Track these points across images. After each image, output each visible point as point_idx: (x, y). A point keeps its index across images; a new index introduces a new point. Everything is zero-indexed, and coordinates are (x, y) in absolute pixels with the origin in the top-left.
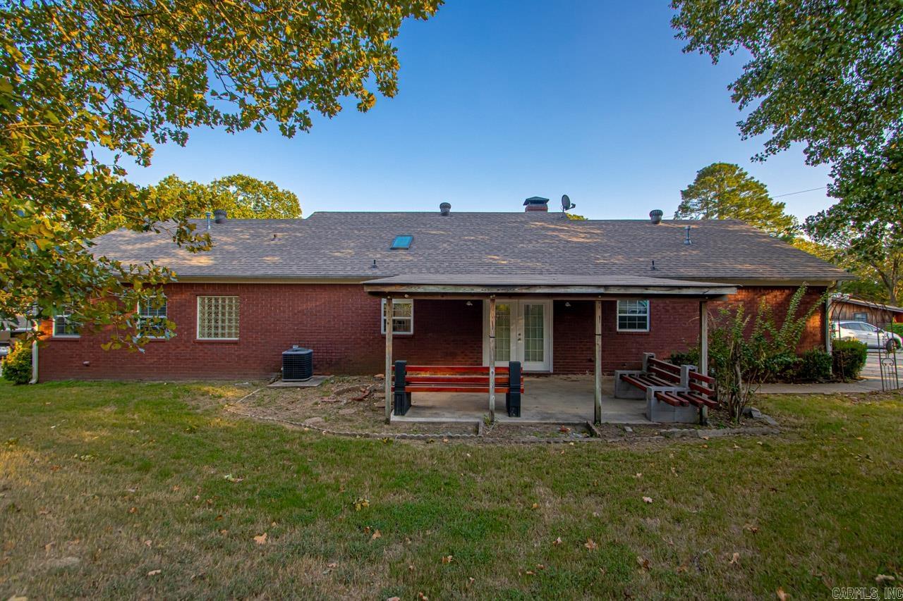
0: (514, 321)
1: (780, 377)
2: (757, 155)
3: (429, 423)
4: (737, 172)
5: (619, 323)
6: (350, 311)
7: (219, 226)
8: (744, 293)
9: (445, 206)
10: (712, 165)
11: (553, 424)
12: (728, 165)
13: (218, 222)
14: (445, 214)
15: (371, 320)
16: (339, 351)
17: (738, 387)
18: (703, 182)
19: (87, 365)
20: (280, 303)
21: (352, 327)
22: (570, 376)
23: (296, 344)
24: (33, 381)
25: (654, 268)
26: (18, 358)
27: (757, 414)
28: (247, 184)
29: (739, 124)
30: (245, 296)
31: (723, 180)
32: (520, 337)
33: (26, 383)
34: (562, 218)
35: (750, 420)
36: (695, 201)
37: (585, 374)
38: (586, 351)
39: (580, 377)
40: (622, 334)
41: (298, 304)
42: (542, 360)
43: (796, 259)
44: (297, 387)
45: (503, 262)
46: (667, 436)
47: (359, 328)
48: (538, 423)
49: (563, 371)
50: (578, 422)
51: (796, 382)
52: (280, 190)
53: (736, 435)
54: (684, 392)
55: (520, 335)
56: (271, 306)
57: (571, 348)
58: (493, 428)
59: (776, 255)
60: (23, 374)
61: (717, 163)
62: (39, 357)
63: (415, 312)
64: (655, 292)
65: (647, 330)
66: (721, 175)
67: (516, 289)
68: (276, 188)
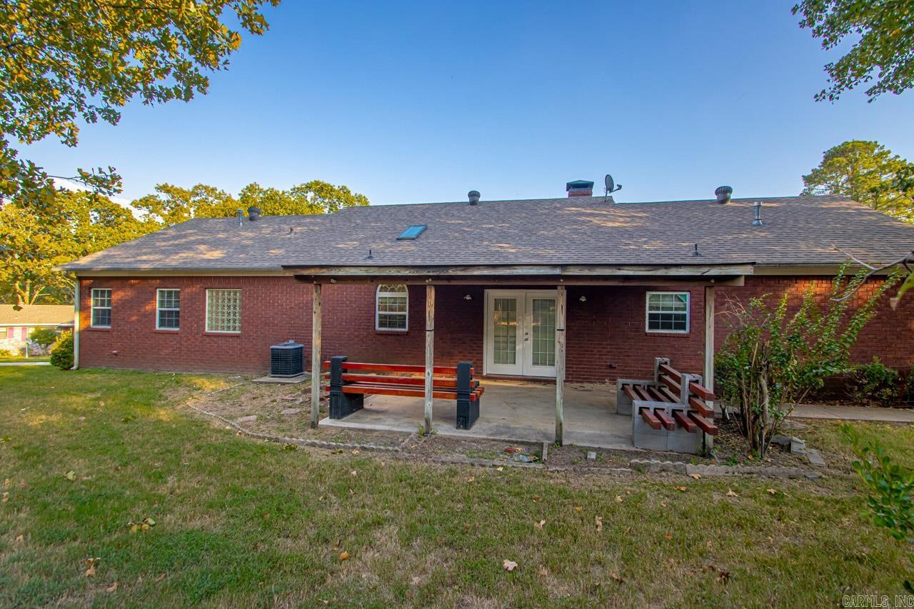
0: (521, 317)
1: (873, 398)
2: (824, 92)
3: (359, 430)
4: (876, 151)
5: (649, 322)
6: (344, 305)
7: (252, 223)
8: (824, 285)
9: (474, 195)
10: (843, 145)
11: (504, 441)
12: (864, 142)
13: (252, 219)
14: (473, 203)
15: (365, 315)
16: (333, 348)
17: (763, 408)
18: (830, 165)
19: (116, 354)
20: (278, 296)
21: (346, 322)
22: (585, 385)
23: (292, 339)
24: (75, 367)
25: (697, 254)
26: (61, 346)
27: (799, 445)
28: (321, 189)
29: (828, 68)
30: (247, 289)
31: (857, 160)
32: (526, 337)
33: (68, 369)
34: (607, 202)
35: (784, 455)
36: (822, 187)
37: (604, 383)
38: (606, 355)
39: (598, 386)
40: (653, 335)
41: (295, 297)
42: (554, 365)
43: (908, 240)
44: (279, 383)
45: (511, 251)
46: (638, 469)
47: (353, 324)
48: (484, 439)
49: (577, 378)
50: (535, 441)
51: (896, 406)
52: (353, 194)
53: (746, 475)
54: (682, 411)
55: (527, 334)
56: (270, 300)
57: (586, 351)
58: (425, 441)
59: (878, 236)
60: (66, 360)
61: (850, 141)
62: (80, 346)
63: (410, 306)
64: (631, 273)
65: (686, 332)
66: (855, 154)
67: (450, 271)
68: (349, 192)
